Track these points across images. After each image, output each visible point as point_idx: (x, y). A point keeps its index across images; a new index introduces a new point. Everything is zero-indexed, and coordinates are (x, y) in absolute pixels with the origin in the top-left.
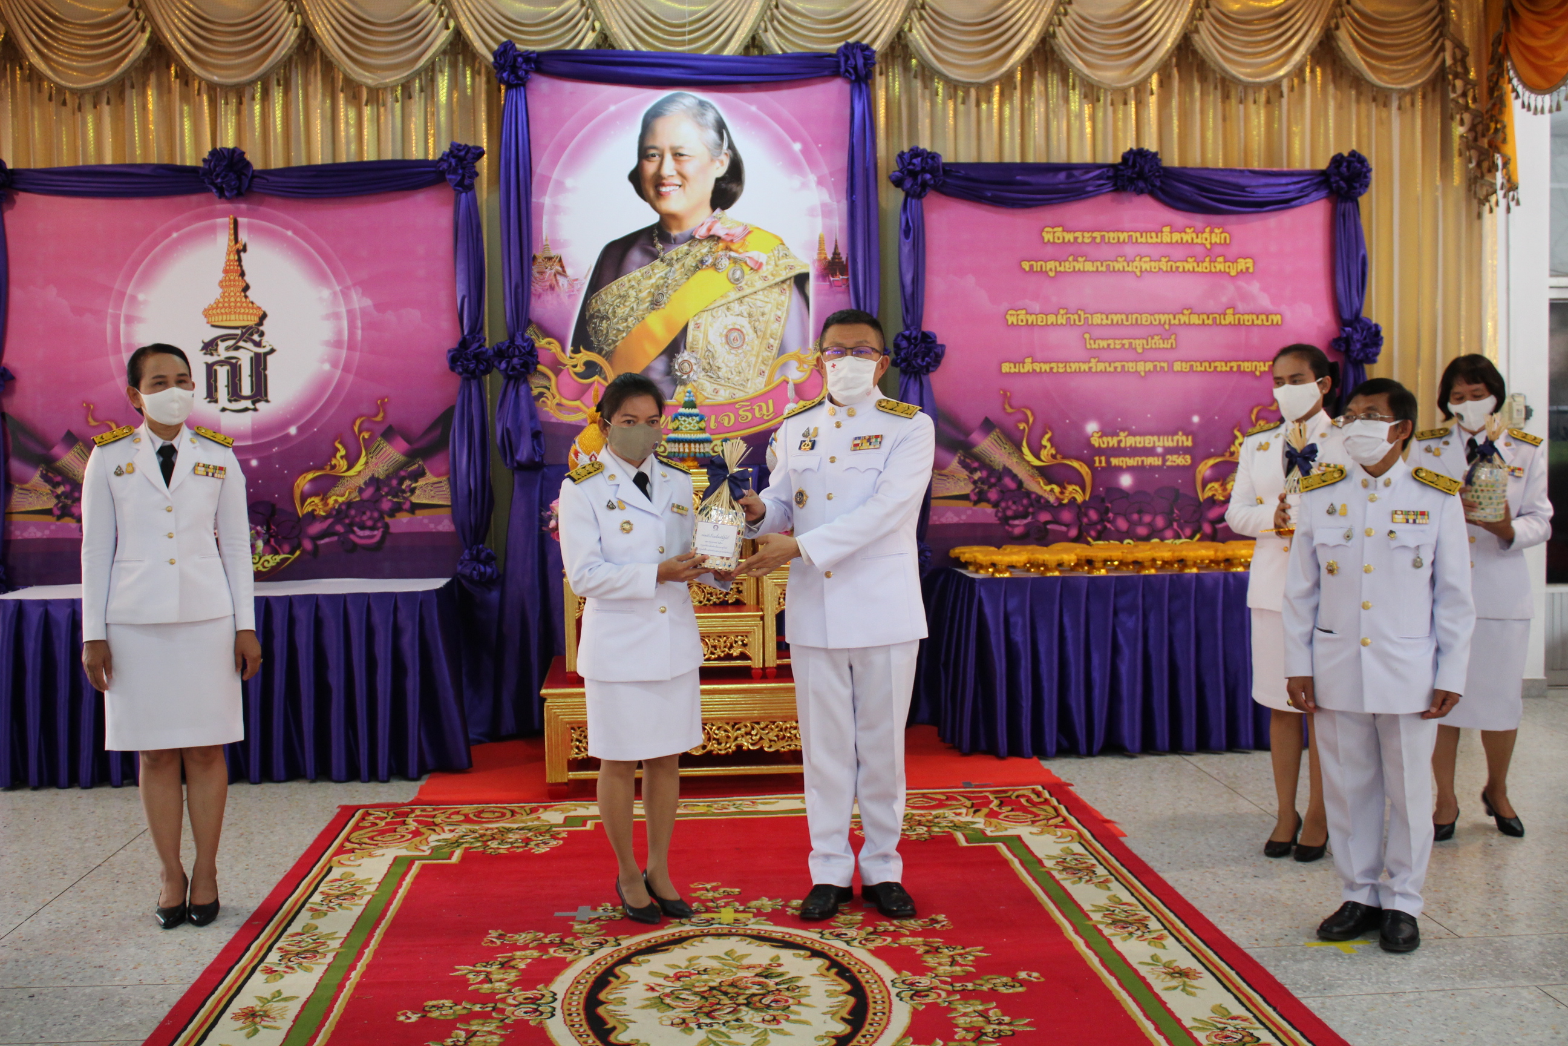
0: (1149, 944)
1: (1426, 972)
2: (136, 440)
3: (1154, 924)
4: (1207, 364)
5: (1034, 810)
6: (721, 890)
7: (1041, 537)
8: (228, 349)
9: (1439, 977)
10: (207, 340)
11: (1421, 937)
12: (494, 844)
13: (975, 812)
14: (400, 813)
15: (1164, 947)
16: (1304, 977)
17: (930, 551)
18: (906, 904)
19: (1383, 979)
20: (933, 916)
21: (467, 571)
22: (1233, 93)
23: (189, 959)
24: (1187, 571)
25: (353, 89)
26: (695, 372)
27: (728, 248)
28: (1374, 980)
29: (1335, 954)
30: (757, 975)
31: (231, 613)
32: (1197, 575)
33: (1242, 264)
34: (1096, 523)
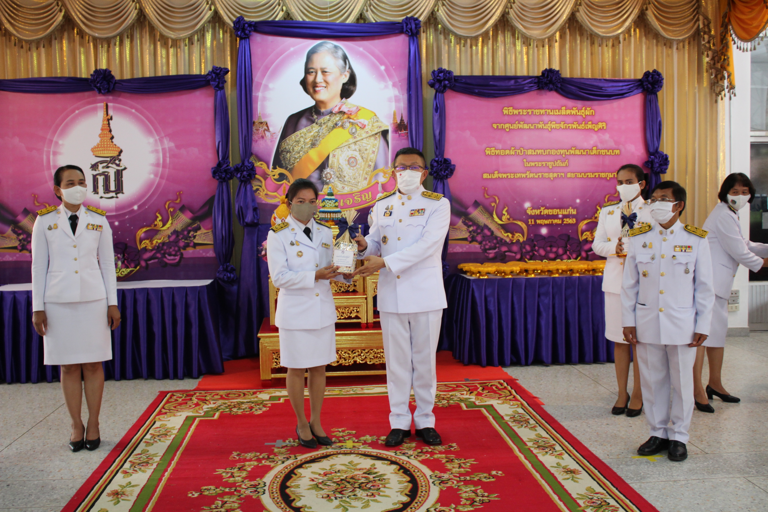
0: (556, 457)
1: (690, 471)
2: (58, 212)
3: (558, 448)
4: (583, 174)
5: (499, 392)
6: (347, 432)
7: (502, 258)
8: (103, 167)
9: (696, 473)
10: (93, 163)
11: (688, 453)
12: (235, 410)
13: (470, 393)
14: (189, 394)
15: (563, 459)
16: (631, 473)
17: (449, 266)
18: (437, 439)
19: (670, 474)
20: (450, 444)
21: (221, 276)
22: (596, 42)
23: (86, 466)
24: (574, 275)
25: (164, 40)
26: (333, 178)
27: (349, 118)
28: (665, 474)
29: (646, 462)
30: (364, 473)
31: (105, 297)
32: (579, 277)
33: (600, 125)
34: (529, 252)
